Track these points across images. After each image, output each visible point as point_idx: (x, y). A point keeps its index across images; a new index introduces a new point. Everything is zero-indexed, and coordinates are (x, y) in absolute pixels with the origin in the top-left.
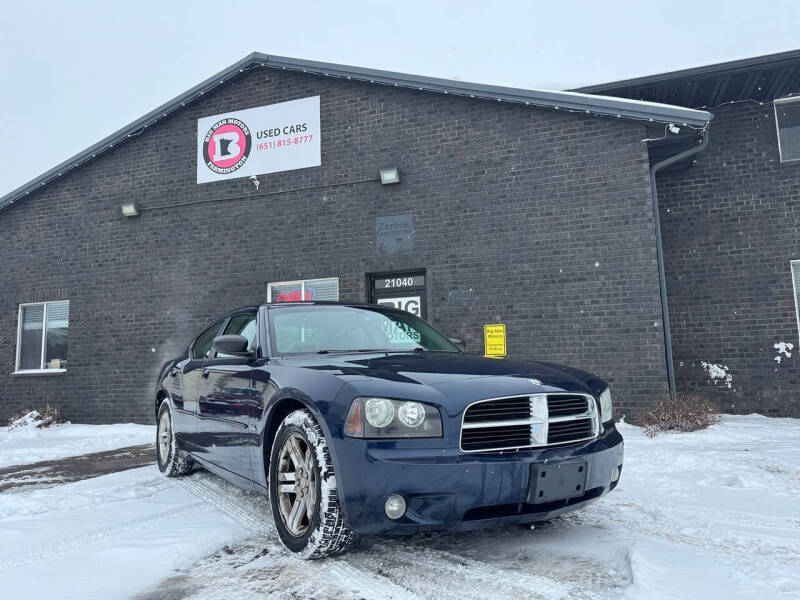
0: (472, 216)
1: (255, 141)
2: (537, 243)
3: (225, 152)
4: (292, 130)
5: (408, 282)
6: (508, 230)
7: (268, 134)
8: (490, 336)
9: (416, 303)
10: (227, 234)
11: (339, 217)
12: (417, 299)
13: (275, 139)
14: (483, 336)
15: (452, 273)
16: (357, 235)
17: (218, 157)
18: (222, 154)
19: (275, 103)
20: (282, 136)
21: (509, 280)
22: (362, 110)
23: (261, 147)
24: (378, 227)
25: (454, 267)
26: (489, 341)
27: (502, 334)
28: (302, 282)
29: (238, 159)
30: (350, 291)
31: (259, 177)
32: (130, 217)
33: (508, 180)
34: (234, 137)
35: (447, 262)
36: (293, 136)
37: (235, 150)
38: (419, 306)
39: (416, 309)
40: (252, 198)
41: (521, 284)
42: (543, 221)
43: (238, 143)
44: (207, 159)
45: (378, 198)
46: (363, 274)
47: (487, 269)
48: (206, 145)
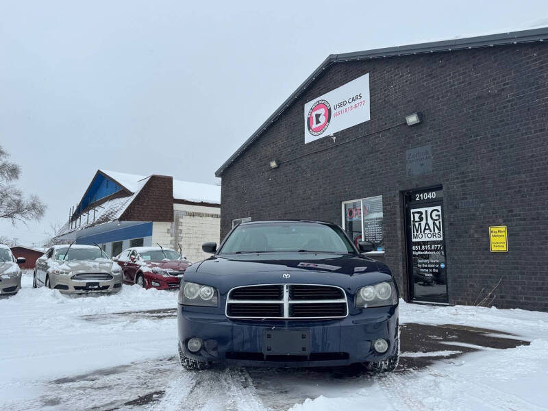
0: (477, 140)
1: (333, 112)
2: (532, 156)
3: (318, 122)
4: (353, 100)
5: (432, 195)
6: (506, 148)
7: (340, 105)
8: (494, 236)
9: (438, 211)
10: (319, 173)
11: (382, 153)
12: (439, 208)
13: (344, 108)
14: (488, 236)
15: (462, 186)
16: (393, 164)
17: (314, 126)
18: (317, 124)
19: (344, 84)
20: (348, 105)
21: (509, 189)
22: (395, 76)
23: (336, 115)
24: (407, 157)
25: (463, 182)
26: (493, 240)
27: (504, 234)
28: (361, 200)
29: (325, 125)
30: (390, 204)
31: (335, 135)
32: (275, 168)
33: (504, 107)
34: (322, 111)
35: (458, 178)
36: (353, 104)
37: (323, 119)
38: (440, 213)
39: (439, 216)
40: (332, 148)
41: (519, 191)
42: (538, 137)
43: (325, 115)
44: (309, 128)
45: (406, 136)
46: (398, 192)
47: (490, 181)
48: (309, 119)
